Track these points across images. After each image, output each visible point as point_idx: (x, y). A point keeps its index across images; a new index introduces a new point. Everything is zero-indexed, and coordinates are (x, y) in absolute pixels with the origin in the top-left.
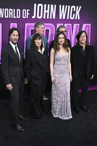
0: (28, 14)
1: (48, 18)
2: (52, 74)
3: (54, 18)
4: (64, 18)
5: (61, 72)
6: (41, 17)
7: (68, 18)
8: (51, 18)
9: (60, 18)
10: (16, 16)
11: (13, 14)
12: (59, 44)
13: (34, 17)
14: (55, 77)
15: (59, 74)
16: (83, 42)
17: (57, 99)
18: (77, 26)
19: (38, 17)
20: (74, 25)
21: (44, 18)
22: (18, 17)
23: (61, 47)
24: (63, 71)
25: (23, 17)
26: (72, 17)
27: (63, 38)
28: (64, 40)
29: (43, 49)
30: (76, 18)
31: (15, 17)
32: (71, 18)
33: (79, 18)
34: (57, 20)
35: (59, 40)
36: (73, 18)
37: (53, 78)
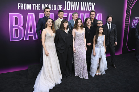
0: (61, 7)
1: (74, 10)
2: (73, 46)
3: (78, 10)
4: (84, 10)
5: (79, 44)
6: (69, 9)
7: (87, 10)
8: (76, 10)
9: (82, 10)
10: (53, 9)
11: (51, 7)
12: (78, 26)
13: (65, 9)
14: (75, 48)
15: (78, 46)
16: (88, 24)
17: (77, 63)
19: (68, 9)
21: (72, 10)
22: (54, 10)
23: (79, 28)
24: (80, 44)
25: (58, 10)
27: (80, 22)
28: (81, 23)
29: (68, 30)
32: (89, 10)
34: (80, 11)
35: (78, 23)
37: (74, 49)
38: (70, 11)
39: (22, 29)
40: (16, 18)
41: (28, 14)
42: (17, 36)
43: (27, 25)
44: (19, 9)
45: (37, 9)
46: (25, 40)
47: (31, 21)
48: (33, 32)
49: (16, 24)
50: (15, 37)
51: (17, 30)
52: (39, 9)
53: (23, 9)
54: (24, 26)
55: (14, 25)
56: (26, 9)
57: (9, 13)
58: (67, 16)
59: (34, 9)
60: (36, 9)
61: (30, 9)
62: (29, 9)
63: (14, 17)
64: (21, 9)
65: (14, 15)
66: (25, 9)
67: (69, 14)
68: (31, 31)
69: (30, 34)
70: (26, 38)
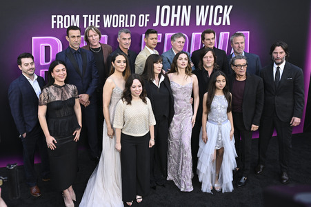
0: (147, 20)
1: (178, 24)
3: (187, 24)
4: (204, 24)
6: (167, 24)
7: (210, 24)
8: (182, 24)
9: (198, 24)
10: (129, 24)
11: (125, 21)
13: (155, 25)
16: (208, 65)
17: (173, 152)
18: (226, 35)
19: (163, 24)
20: (221, 33)
21: (172, 24)
22: (131, 26)
25: (140, 25)
26: (217, 21)
30: (224, 24)
31: (127, 26)
32: (215, 23)
33: (229, 23)
34: (193, 26)
36: (219, 23)
38: (169, 29)
40: (47, 49)
44: (53, 27)
52: (97, 26)
53: (62, 27)
55: (42, 62)
57: (33, 38)
59: (85, 26)
63: (42, 46)
64: (58, 27)
65: (44, 41)
66: (65, 27)
67: (167, 35)
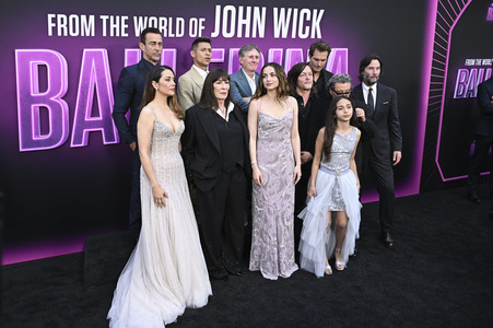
0: (201, 28)
1: (247, 35)
2: (255, 161)
3: (262, 35)
4: (285, 35)
5: (273, 158)
6: (231, 35)
7: (294, 36)
8: (254, 35)
9: (277, 35)
10: (174, 32)
11: (168, 27)
13: (214, 35)
15: (270, 162)
19: (225, 35)
21: (239, 35)
22: (178, 35)
25: (191, 35)
26: (304, 33)
27: (272, 75)
30: (313, 36)
31: (171, 35)
32: (301, 36)
33: (319, 36)
34: (269, 40)
35: (265, 80)
36: (305, 36)
37: (257, 173)
38: (234, 41)
39: (64, 105)
40: (42, 69)
41: (85, 50)
42: (45, 130)
43: (82, 92)
44: (50, 34)
45: (118, 35)
46: (72, 145)
47: (94, 79)
48: (101, 118)
49: (43, 87)
50: (37, 134)
51: (43, 110)
52: (124, 35)
53: (66, 34)
54: (69, 96)
55: (35, 92)
56: (77, 34)
57: (17, 51)
58: (222, 60)
59: (105, 34)
60: (112, 35)
61: (93, 35)
62: (88, 34)
63: (33, 65)
64: (59, 34)
65: (36, 56)
66: (72, 34)
67: (232, 51)
68: (94, 112)
69: (90, 124)
70: (78, 140)
